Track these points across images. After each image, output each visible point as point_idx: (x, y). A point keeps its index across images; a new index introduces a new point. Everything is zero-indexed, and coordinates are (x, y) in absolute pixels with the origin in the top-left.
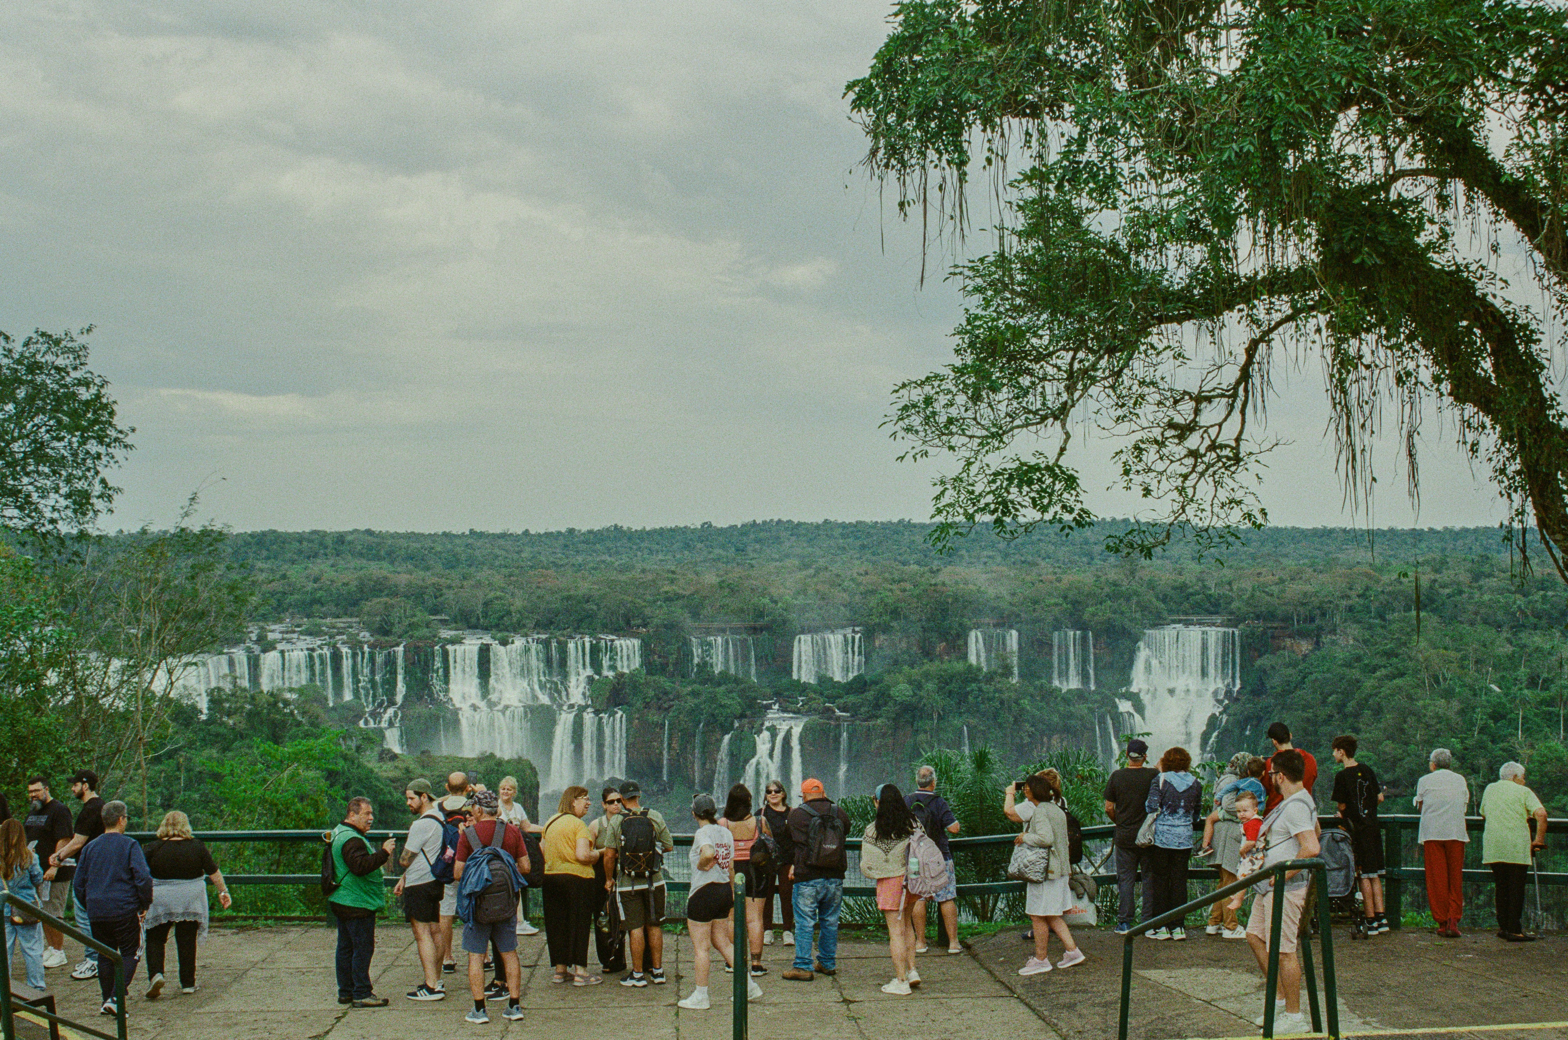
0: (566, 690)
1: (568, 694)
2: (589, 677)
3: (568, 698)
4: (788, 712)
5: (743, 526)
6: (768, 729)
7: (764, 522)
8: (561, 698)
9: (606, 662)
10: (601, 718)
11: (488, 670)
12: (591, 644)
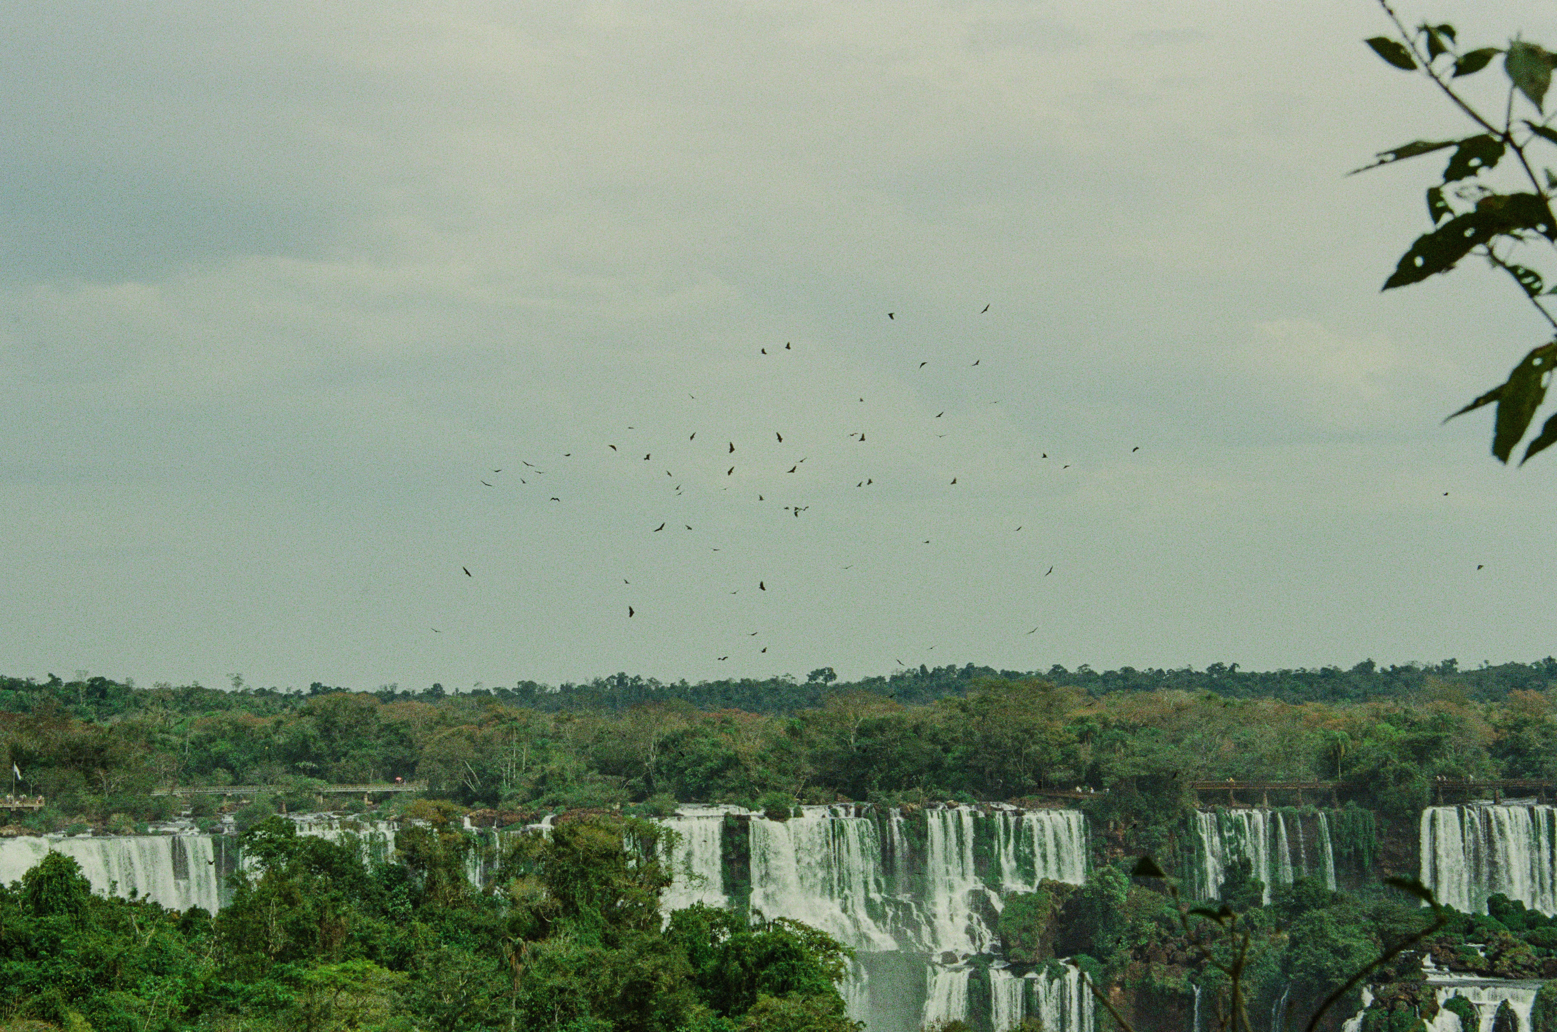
0: (930, 923)
1: (934, 932)
2: (975, 893)
3: (935, 940)
4: (1468, 971)
5: (894, 678)
6: (1449, 1005)
7: (938, 670)
8: (920, 940)
9: (1007, 864)
10: (1030, 983)
11: (745, 875)
12: (977, 822)
